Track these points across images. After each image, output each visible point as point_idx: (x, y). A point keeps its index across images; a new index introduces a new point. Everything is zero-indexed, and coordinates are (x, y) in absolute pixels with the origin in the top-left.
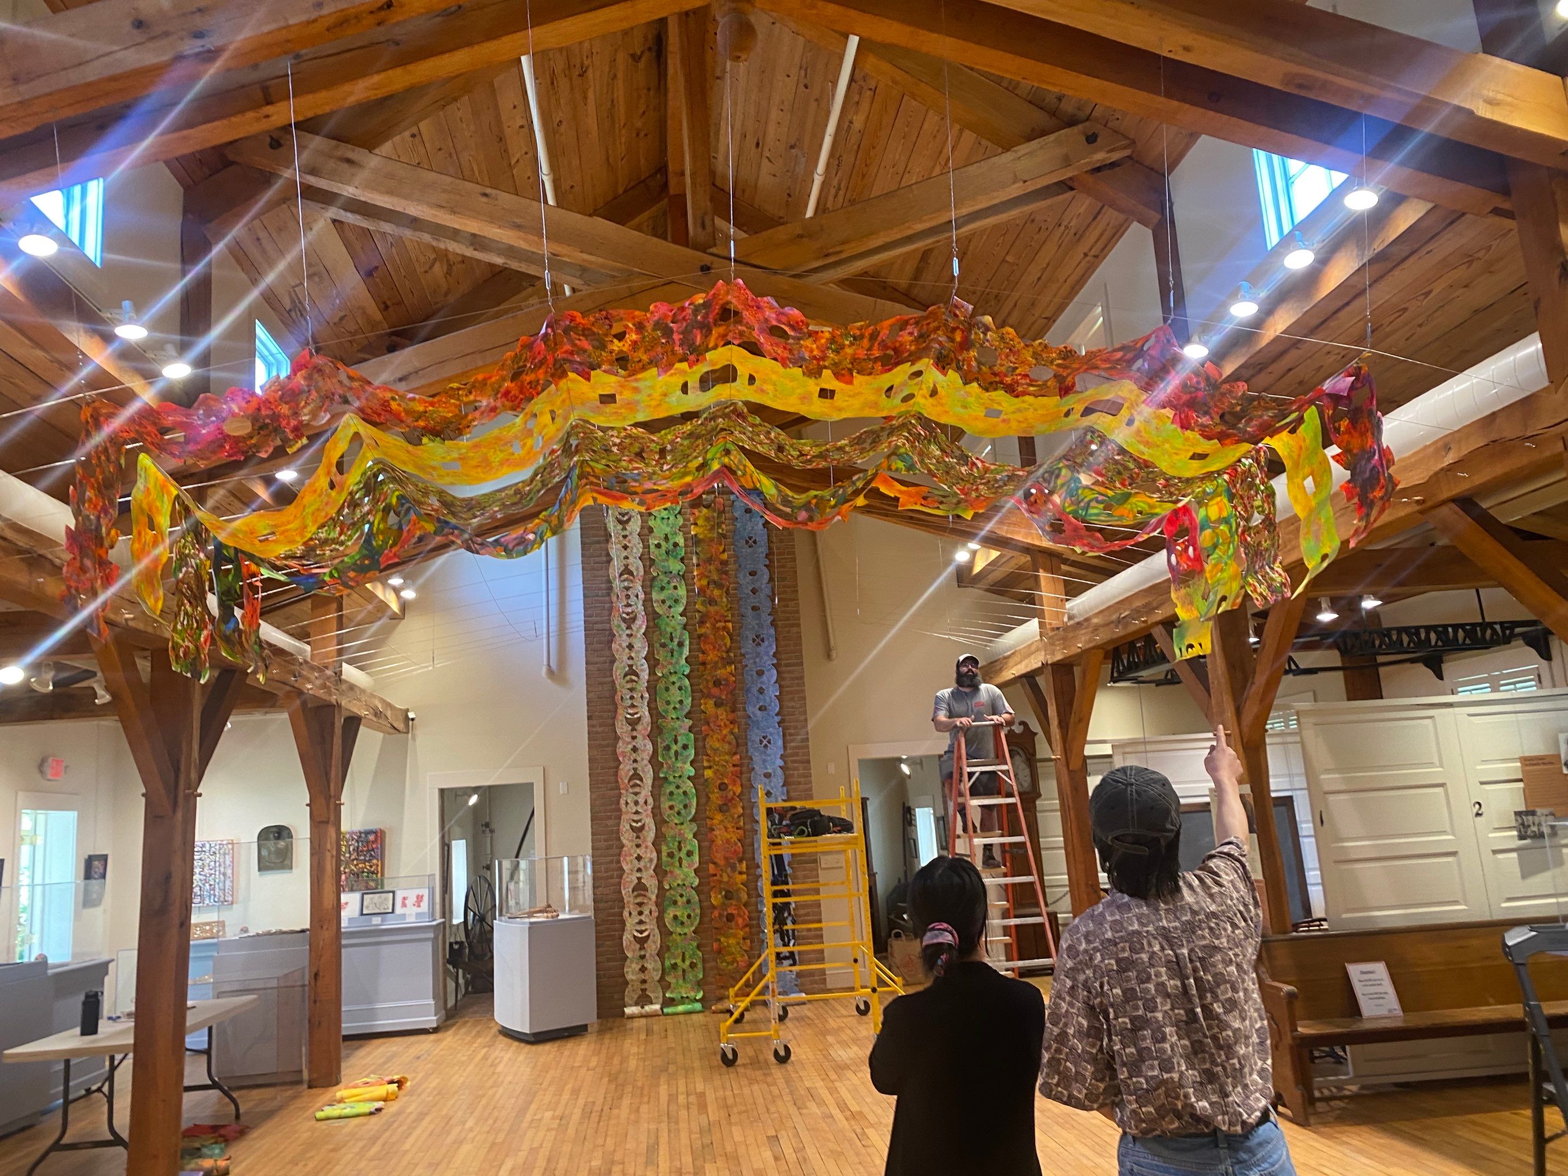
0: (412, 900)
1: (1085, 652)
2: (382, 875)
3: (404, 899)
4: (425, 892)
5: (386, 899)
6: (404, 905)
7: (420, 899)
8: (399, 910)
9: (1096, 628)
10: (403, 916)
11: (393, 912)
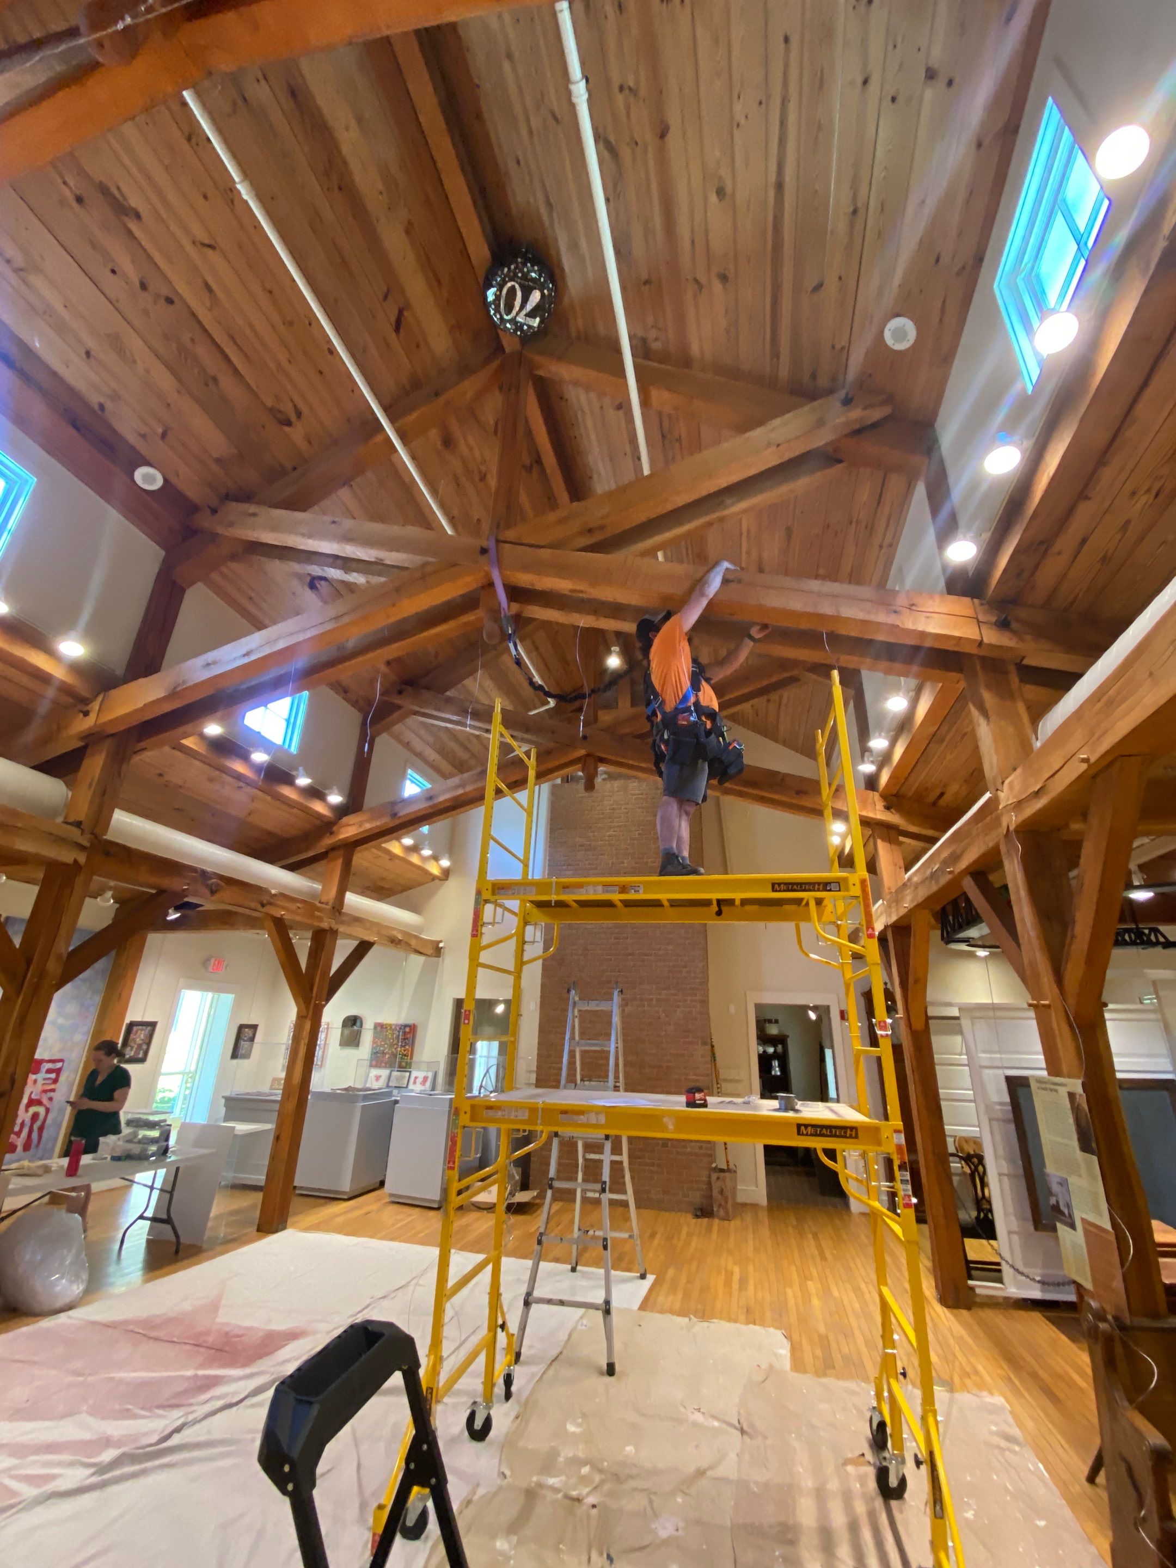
0: (419, 1080)
1: (911, 912)
2: (411, 1058)
3: (416, 1078)
4: (430, 1075)
5: (404, 1077)
6: (415, 1083)
7: (425, 1079)
8: (411, 1086)
9: (916, 887)
10: (412, 1091)
11: (407, 1087)
